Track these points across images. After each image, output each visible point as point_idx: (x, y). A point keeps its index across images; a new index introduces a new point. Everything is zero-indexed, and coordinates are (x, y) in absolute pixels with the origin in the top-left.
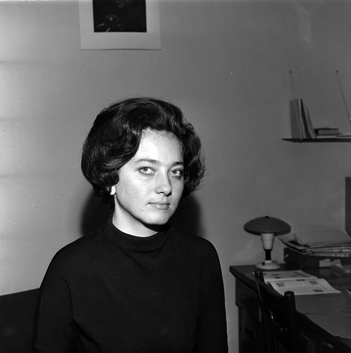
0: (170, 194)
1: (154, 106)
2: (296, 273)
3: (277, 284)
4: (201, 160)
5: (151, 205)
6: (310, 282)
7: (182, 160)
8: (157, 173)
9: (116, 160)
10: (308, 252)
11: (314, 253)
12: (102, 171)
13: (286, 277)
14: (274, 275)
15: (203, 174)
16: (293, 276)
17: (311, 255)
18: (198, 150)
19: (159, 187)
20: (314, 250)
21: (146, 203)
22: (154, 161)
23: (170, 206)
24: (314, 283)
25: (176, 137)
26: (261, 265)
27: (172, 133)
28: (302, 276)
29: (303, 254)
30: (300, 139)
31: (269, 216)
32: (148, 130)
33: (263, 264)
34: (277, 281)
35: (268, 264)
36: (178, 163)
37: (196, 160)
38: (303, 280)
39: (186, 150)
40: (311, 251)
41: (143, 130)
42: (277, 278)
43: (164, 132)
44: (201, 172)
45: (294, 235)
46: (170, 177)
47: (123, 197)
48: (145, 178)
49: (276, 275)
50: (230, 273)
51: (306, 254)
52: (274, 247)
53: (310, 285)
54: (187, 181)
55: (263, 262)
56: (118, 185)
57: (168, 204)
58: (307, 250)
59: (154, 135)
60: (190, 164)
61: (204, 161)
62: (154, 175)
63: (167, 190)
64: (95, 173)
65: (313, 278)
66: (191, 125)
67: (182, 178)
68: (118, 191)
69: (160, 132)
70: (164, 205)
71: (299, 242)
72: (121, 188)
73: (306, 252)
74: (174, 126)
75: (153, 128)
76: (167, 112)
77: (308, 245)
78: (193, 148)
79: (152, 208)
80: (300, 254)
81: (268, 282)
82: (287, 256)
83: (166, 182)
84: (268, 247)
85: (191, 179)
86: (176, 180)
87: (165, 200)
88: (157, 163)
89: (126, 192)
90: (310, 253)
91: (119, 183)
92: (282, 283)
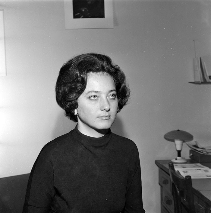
0: (109, 110)
1: (92, 58)
2: (196, 165)
3: (183, 171)
4: (127, 86)
5: (99, 118)
6: (204, 171)
7: (114, 88)
8: (100, 98)
9: (75, 94)
10: (204, 152)
11: (208, 153)
12: (67, 102)
13: (189, 167)
14: (182, 166)
15: (129, 94)
16: (194, 167)
17: (206, 154)
18: (124, 80)
19: (103, 107)
20: (208, 151)
21: (96, 117)
22: (97, 91)
23: (111, 117)
24: (206, 171)
25: (109, 75)
26: (175, 160)
27: (106, 72)
28: (200, 167)
29: (201, 153)
30: (199, 82)
31: (180, 130)
32: (91, 73)
33: (176, 159)
34: (184, 170)
35: (179, 159)
36: (112, 91)
37: (123, 87)
38: (200, 169)
39: (117, 82)
40: (206, 152)
41: (88, 74)
42: (183, 168)
43: (101, 73)
44: (128, 93)
45: (196, 142)
46: (108, 100)
47: (82, 115)
48: (93, 102)
49: (183, 166)
50: (155, 165)
51: (203, 153)
52: (183, 148)
53: (204, 173)
54: (120, 100)
55: (176, 158)
56: (78, 109)
57: (110, 116)
58: (203, 151)
59: (95, 76)
60: (120, 89)
61: (128, 86)
62: (98, 100)
63: (107, 108)
64: (63, 103)
65: (206, 168)
66: (117, 66)
67: (116, 99)
68: (79, 112)
69: (98, 73)
70: (107, 117)
71: (199, 146)
72: (80, 110)
73: (202, 152)
74: (107, 68)
75: (93, 71)
76: (101, 60)
77: (204, 148)
78: (121, 80)
79: (100, 120)
80: (199, 153)
81: (177, 170)
82: (191, 154)
83: (106, 103)
84: (179, 149)
85: (122, 99)
86: (113, 101)
87: (107, 114)
88: (99, 92)
89: (83, 112)
90: (205, 153)
91: (78, 107)
92: (186, 171)
